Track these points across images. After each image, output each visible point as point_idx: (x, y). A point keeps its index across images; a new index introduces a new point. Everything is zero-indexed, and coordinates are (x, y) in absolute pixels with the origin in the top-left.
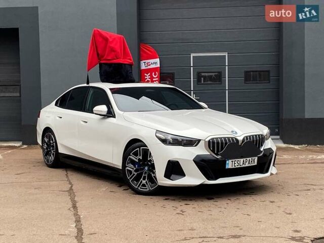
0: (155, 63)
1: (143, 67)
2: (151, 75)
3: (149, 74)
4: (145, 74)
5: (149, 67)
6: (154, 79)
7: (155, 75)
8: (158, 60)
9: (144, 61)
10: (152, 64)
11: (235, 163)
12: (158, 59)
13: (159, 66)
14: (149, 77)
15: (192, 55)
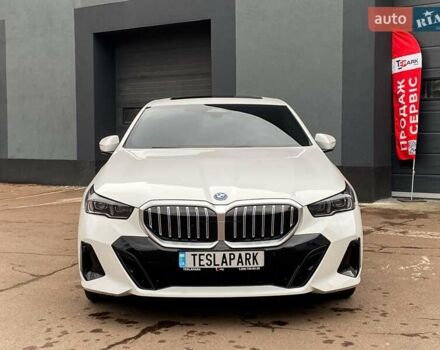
0: (414, 61)
2: (406, 83)
3: (403, 81)
5: (404, 69)
6: (411, 91)
8: (419, 56)
9: (398, 59)
10: (409, 63)
11: (200, 260)
12: (420, 54)
13: (420, 66)
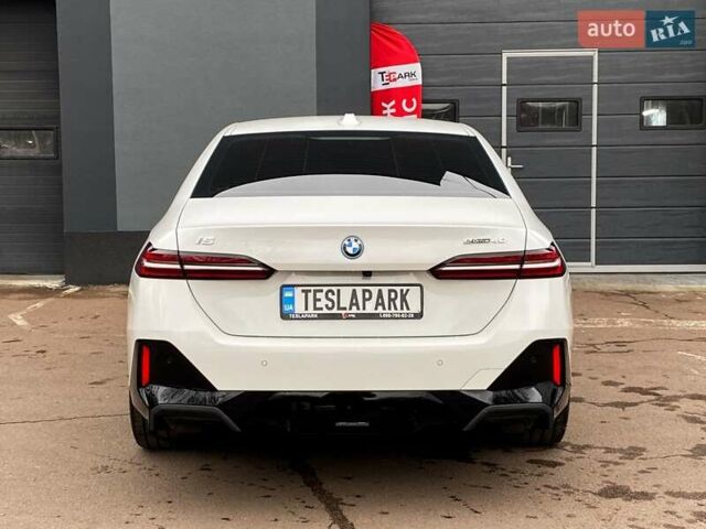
0: (408, 74)
1: (378, 84)
4: (384, 105)
7: (409, 105)
8: (416, 68)
9: (382, 70)
10: (400, 76)
12: (419, 65)
13: (420, 82)
14: (394, 111)
15: (505, 56)
